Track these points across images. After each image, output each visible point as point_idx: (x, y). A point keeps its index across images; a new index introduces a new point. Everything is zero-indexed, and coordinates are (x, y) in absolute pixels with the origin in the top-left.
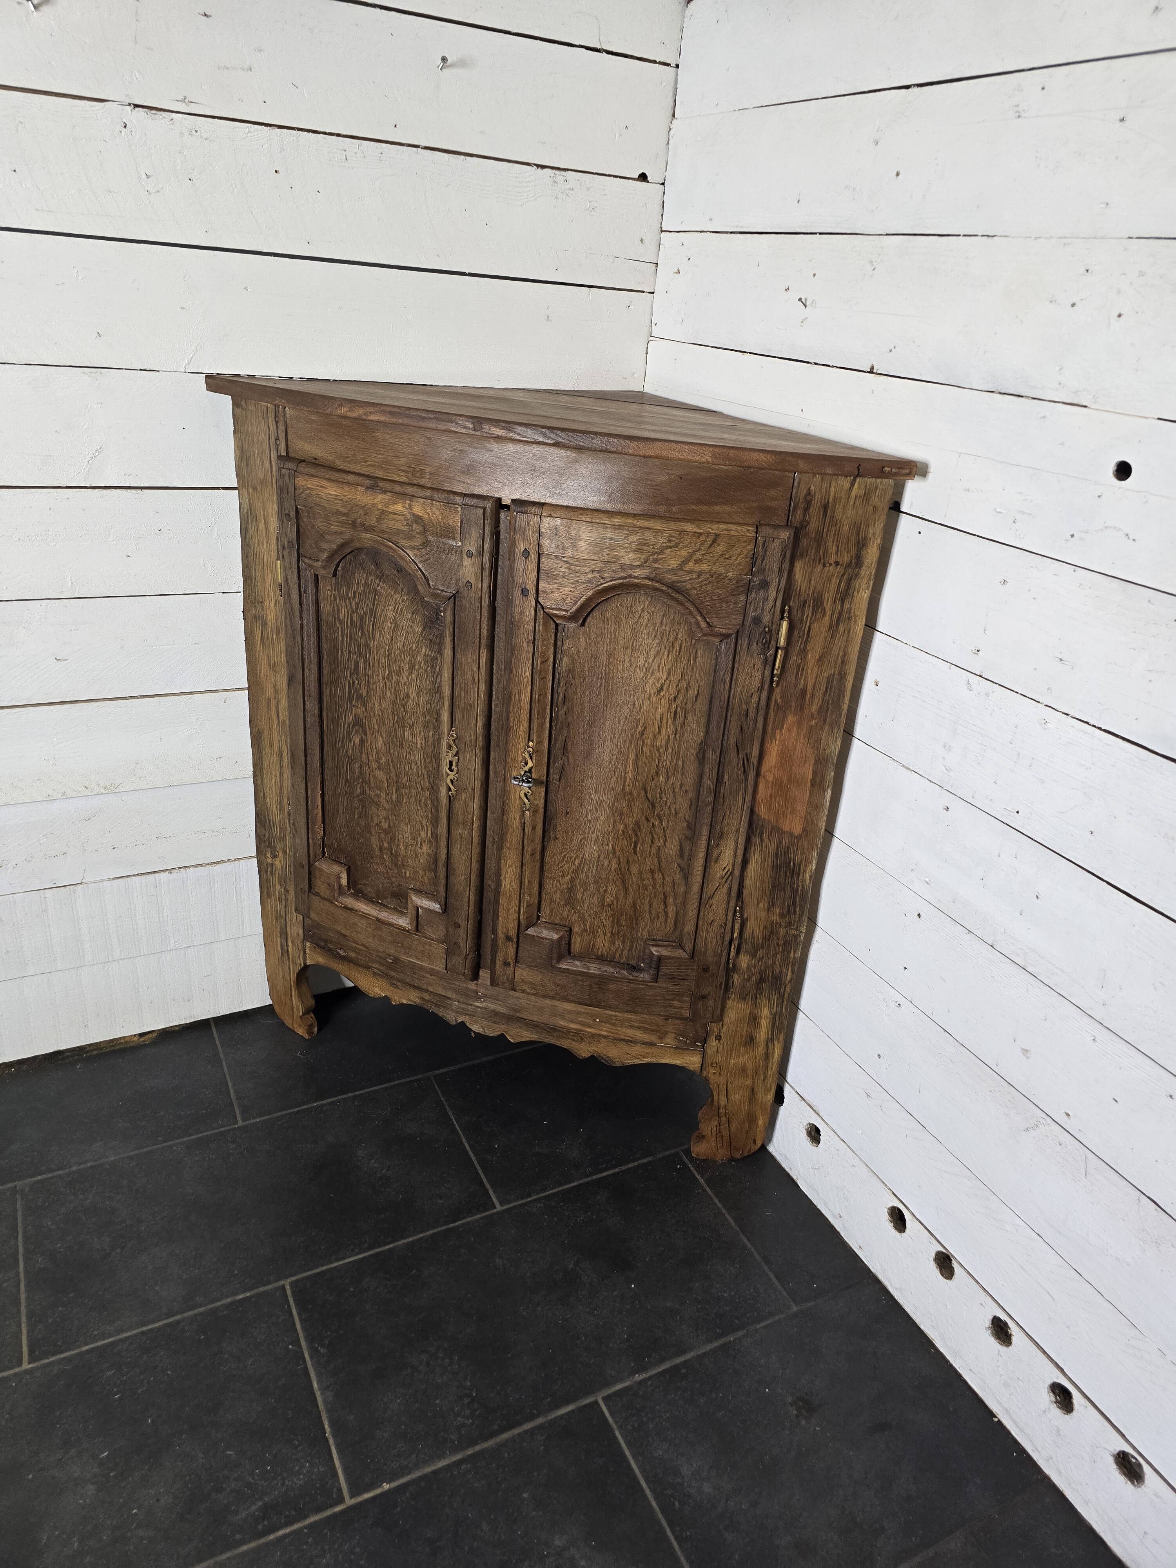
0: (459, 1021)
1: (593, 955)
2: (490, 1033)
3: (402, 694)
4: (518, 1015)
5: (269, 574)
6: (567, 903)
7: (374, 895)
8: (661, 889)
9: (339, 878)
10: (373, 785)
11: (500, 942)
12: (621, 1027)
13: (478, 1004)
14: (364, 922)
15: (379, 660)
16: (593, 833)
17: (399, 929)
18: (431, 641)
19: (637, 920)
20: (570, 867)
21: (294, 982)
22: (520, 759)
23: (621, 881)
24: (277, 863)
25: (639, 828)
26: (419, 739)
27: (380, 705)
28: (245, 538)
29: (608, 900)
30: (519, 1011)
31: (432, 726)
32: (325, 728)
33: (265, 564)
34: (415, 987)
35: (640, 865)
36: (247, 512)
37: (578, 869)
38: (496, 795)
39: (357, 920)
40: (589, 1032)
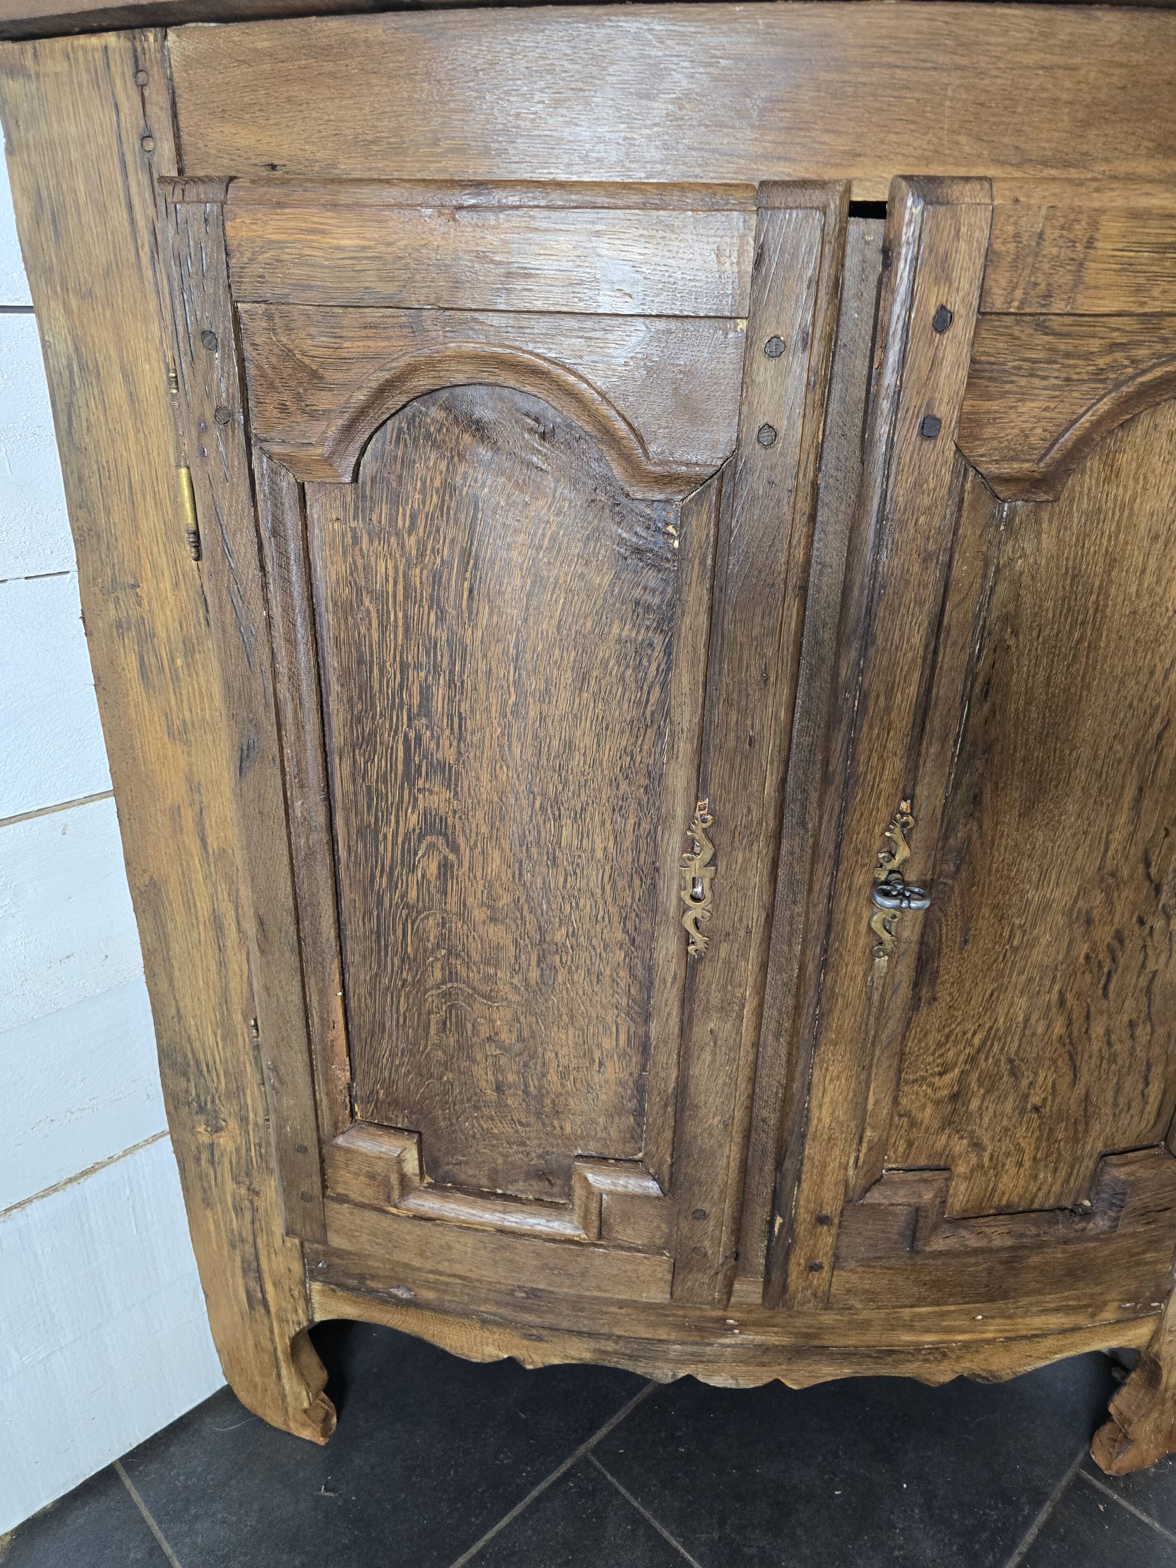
0: (681, 1374)
1: (991, 1207)
2: (746, 1384)
3: (555, 743)
4: (816, 1343)
5: (152, 512)
6: (947, 1123)
7: (484, 1181)
8: (1143, 1054)
9: (399, 1161)
10: (476, 957)
11: (801, 1230)
12: (1022, 1318)
13: (727, 1341)
14: (469, 1240)
15: (489, 672)
16: (1021, 973)
17: (554, 1241)
18: (637, 603)
19: (1087, 1124)
20: (958, 1055)
21: (285, 1353)
22: (875, 848)
23: (1066, 1057)
24: (224, 1141)
25: (1121, 942)
26: (598, 840)
27: (494, 776)
28: (70, 433)
29: (1035, 1100)
30: (815, 1336)
31: (634, 805)
32: (342, 852)
33: (136, 486)
34: (580, 1333)
35: (1110, 1017)
36: (70, 366)
37: (979, 1051)
38: (791, 933)
39: (450, 1237)
40: (956, 1342)
